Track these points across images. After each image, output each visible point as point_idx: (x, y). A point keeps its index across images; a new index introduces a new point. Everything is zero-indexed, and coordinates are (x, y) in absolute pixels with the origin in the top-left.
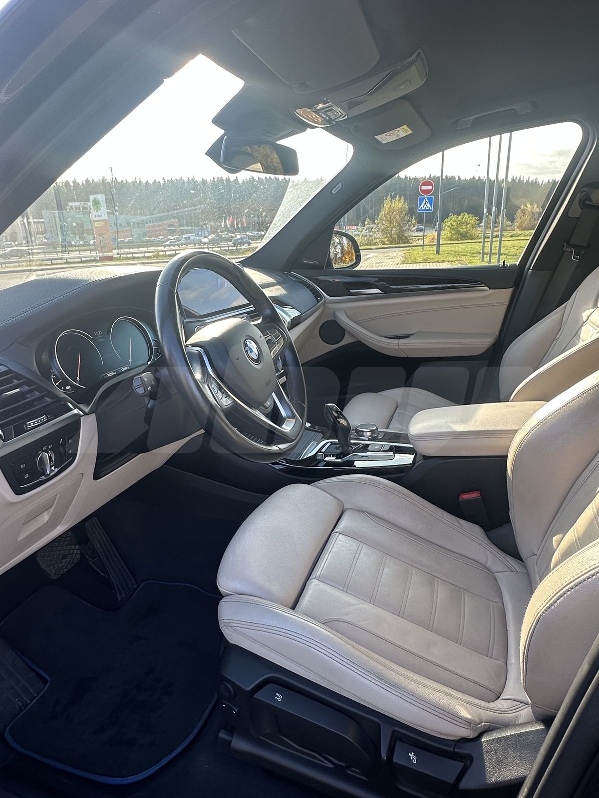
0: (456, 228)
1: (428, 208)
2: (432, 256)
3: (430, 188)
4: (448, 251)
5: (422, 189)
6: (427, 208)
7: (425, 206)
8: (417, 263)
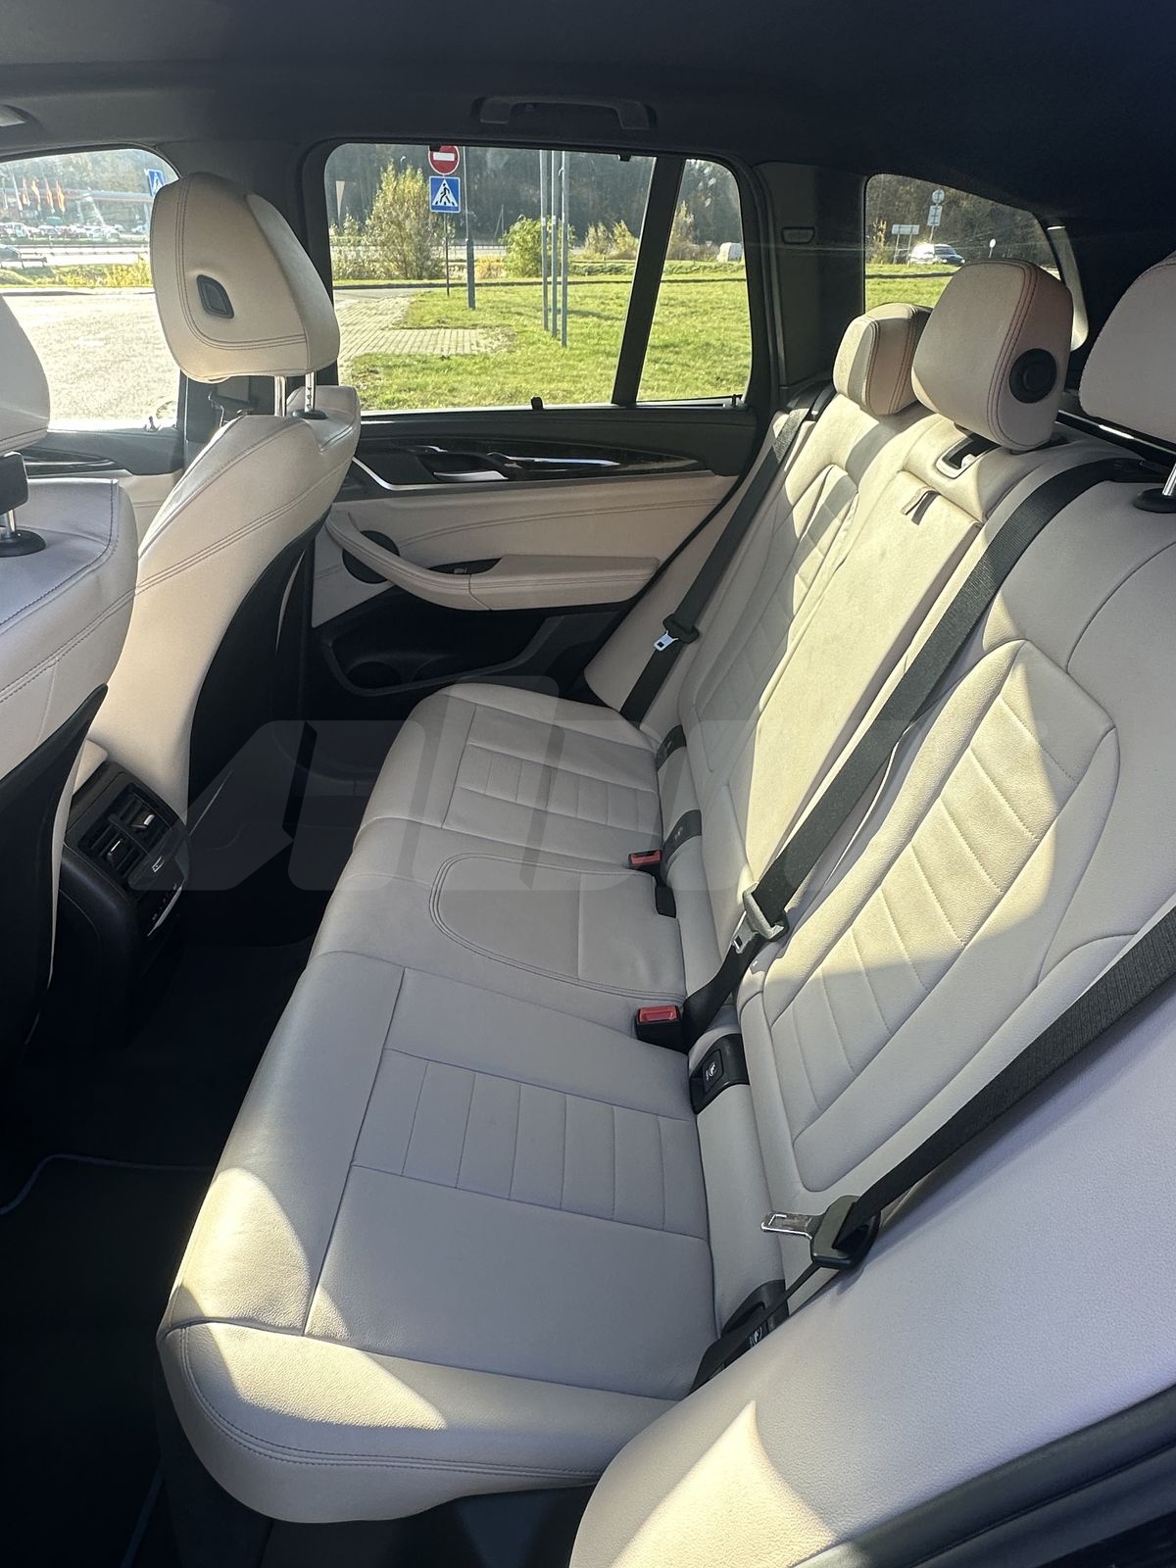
0: (532, 248)
1: (451, 205)
2: (456, 314)
3: (451, 157)
4: (494, 301)
5: (434, 158)
6: (448, 204)
7: (444, 199)
8: (423, 328)
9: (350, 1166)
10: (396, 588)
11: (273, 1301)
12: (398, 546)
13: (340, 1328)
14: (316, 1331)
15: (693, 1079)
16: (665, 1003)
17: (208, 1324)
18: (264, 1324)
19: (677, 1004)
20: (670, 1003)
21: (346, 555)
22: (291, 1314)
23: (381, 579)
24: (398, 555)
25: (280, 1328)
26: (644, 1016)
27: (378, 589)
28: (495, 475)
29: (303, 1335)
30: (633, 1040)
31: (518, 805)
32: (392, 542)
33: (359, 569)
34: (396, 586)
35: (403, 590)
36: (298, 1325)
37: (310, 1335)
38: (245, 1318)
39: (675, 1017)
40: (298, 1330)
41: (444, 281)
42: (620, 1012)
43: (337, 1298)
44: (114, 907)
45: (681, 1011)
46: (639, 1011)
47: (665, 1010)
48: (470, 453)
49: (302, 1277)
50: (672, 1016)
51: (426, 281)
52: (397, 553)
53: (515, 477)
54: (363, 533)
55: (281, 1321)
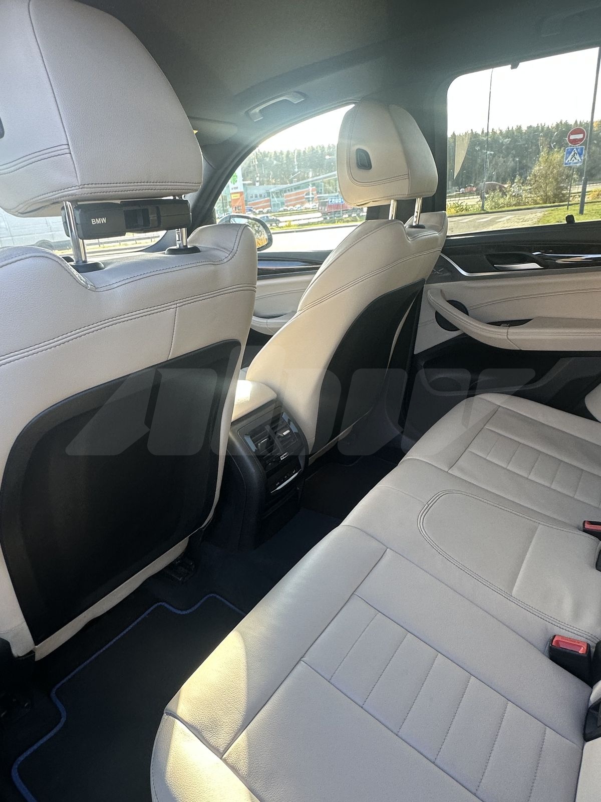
1: (577, 161)
3: (581, 136)
5: (571, 138)
7: (573, 158)
9: (300, 660)
10: (464, 334)
11: (215, 725)
12: (468, 309)
13: (243, 766)
14: (229, 761)
15: (591, 710)
16: (579, 638)
17: (176, 720)
18: (203, 738)
19: (589, 642)
20: (583, 639)
21: (437, 314)
22: (221, 741)
23: (456, 329)
24: (468, 315)
25: (211, 745)
26: (557, 642)
27: (454, 334)
28: (534, 266)
29: (221, 759)
30: (545, 657)
31: (509, 470)
32: (465, 307)
33: (444, 323)
34: (465, 333)
35: (467, 335)
36: (222, 750)
37: (225, 761)
38: (195, 728)
39: (585, 652)
40: (220, 754)
41: (567, 203)
42: (538, 632)
43: (250, 745)
44: (254, 471)
45: (593, 650)
46: (555, 636)
47: (577, 644)
48: (520, 252)
49: (238, 717)
50: (582, 651)
51: (556, 204)
52: (467, 314)
53: (548, 266)
54: (448, 301)
55: (212, 741)
